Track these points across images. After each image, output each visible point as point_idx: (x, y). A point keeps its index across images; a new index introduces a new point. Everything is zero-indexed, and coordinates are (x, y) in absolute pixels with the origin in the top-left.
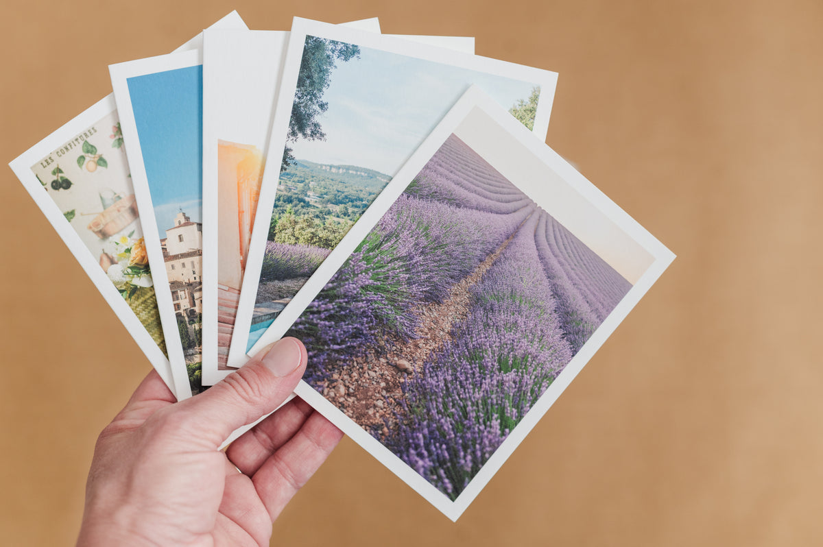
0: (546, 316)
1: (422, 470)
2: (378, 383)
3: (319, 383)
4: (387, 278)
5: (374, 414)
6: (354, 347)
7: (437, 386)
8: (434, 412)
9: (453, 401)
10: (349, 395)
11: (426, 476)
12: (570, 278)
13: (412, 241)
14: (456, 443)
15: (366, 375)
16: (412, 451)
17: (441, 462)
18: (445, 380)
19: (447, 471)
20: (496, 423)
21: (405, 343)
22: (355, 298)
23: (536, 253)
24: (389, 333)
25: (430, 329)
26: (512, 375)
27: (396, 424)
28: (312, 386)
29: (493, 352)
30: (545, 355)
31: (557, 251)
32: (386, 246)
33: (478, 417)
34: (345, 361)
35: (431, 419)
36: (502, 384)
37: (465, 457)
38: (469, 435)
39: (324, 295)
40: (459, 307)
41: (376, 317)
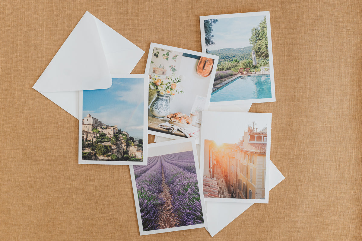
0: (184, 173)
1: (192, 224)
2: (168, 216)
3: (158, 228)
4: (149, 197)
5: (173, 223)
6: (157, 215)
7: (178, 206)
8: (183, 211)
9: (184, 206)
10: (165, 224)
11: (194, 224)
12: (180, 162)
13: (146, 186)
14: (193, 212)
15: (164, 217)
16: (187, 222)
17: (194, 218)
18: (178, 203)
19: (197, 219)
20: (196, 201)
21: (164, 204)
22: (147, 206)
23: (169, 164)
24: (160, 206)
25: (166, 197)
26: (189, 190)
27: (179, 220)
28: (157, 229)
29: (181, 189)
30: (191, 180)
31: (173, 160)
32: (142, 191)
33: (192, 204)
34: (158, 219)
35: (184, 213)
36: (189, 193)
37: (197, 213)
38: (194, 208)
39: (142, 211)
40: (167, 188)
41: (154, 205)
